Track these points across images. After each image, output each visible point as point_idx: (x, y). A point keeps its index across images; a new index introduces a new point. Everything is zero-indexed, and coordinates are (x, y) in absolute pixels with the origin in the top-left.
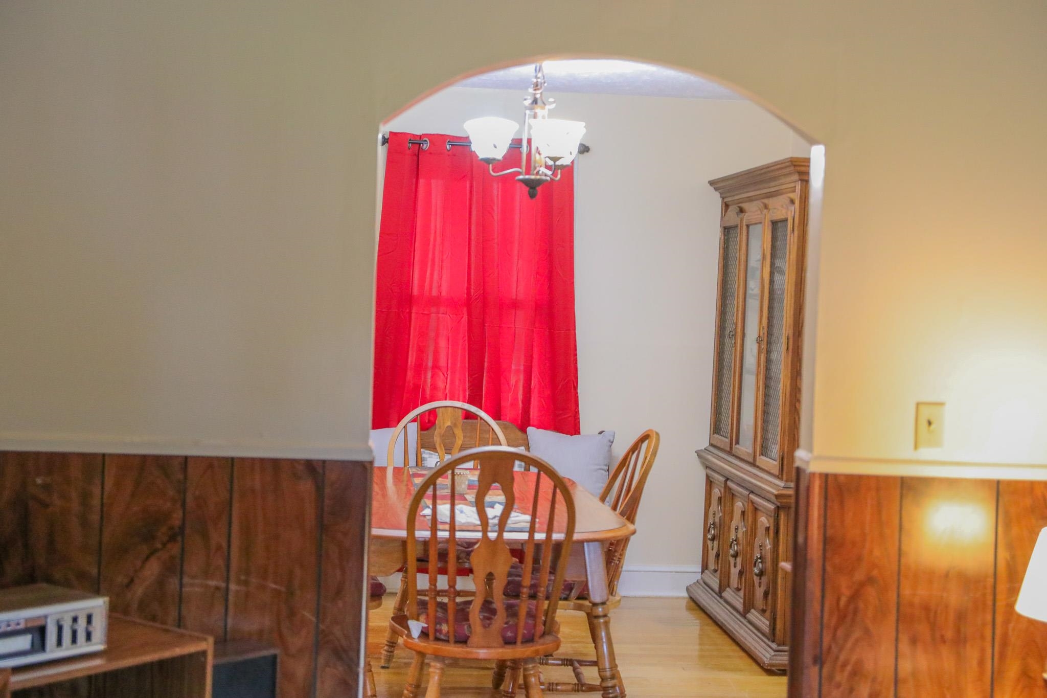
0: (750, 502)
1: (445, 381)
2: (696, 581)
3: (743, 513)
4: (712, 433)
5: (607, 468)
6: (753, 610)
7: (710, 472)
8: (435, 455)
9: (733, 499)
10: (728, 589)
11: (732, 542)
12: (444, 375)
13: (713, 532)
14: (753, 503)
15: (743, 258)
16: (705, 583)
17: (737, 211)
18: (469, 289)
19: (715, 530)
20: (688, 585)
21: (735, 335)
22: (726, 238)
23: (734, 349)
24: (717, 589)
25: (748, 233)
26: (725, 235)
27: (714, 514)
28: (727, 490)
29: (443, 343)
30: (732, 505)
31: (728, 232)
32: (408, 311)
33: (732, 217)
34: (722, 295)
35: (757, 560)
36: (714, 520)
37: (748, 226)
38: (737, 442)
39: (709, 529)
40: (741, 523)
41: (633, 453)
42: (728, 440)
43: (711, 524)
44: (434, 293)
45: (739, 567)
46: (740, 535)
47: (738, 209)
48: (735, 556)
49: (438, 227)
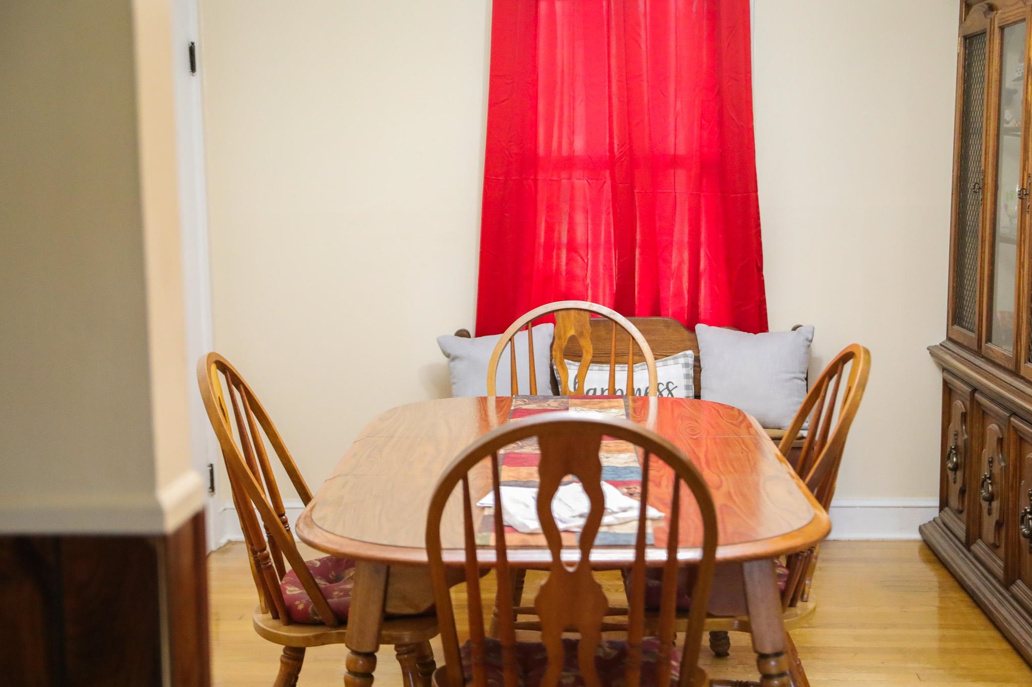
0: (1011, 429)
1: (586, 268)
2: (932, 519)
3: (1000, 441)
4: (950, 324)
5: (805, 376)
6: (1019, 582)
7: (949, 378)
8: (574, 365)
9: (983, 418)
10: (979, 541)
11: (984, 481)
12: (583, 260)
13: (955, 459)
14: (1016, 430)
15: (995, 76)
16: (945, 524)
17: (984, 10)
18: (611, 144)
19: (959, 456)
20: (922, 524)
21: (982, 188)
22: (967, 52)
23: (981, 207)
24: (963, 539)
25: (1002, 39)
26: (965, 48)
27: (956, 435)
28: (975, 406)
29: (579, 218)
30: (984, 427)
31: (971, 44)
32: (532, 177)
33: (977, 20)
34: (962, 133)
35: (1025, 515)
36: (956, 442)
37: (1002, 29)
38: (989, 340)
39: (949, 454)
40: (998, 455)
41: (831, 378)
42: (973, 335)
43: (952, 449)
44: (565, 152)
45: (995, 516)
46: (996, 470)
47: (986, 6)
48: (991, 499)
49: (566, 62)
